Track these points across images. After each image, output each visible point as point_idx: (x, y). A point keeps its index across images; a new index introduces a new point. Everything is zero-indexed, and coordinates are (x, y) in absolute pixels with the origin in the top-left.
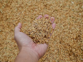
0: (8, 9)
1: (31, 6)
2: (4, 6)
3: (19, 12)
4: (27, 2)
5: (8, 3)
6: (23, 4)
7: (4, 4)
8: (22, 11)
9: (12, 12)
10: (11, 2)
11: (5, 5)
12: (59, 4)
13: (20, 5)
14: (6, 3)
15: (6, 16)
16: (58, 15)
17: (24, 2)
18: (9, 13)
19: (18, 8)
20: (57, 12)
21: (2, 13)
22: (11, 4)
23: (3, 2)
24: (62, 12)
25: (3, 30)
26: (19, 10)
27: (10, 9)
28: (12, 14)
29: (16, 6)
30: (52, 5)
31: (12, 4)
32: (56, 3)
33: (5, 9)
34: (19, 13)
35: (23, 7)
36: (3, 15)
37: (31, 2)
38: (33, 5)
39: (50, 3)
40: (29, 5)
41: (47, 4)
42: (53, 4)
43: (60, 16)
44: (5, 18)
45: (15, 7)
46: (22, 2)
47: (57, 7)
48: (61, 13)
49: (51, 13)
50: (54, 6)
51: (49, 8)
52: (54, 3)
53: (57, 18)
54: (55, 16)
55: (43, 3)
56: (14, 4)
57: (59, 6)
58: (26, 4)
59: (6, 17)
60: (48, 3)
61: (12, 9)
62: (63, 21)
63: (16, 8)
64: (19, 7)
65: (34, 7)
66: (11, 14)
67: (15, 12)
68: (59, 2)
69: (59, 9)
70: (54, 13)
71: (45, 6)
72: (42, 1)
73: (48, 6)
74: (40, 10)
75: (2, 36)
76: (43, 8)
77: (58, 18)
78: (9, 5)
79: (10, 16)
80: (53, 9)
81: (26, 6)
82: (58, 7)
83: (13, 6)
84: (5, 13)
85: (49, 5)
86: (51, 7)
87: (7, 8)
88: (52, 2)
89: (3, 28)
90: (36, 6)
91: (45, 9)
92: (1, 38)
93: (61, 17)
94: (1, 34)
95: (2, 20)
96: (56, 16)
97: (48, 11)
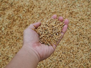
0: (29, 15)
1: (55, 12)
2: (24, 11)
3: (41, 18)
4: (51, 8)
5: (30, 8)
6: (46, 10)
7: (25, 9)
8: (44, 18)
9: (33, 18)
10: (33, 7)
11: (26, 10)
12: (86, 12)
13: (43, 10)
14: (27, 8)
15: (26, 22)
16: (84, 25)
17: (47, 8)
18: (30, 20)
19: (40, 14)
20: (83, 21)
21: (22, 18)
22: (32, 10)
23: (24, 6)
24: (89, 22)
25: (21, 38)
26: (41, 16)
27: (31, 15)
28: (33, 20)
29: (39, 11)
30: (79, 13)
31: (34, 10)
32: (84, 11)
33: (26, 14)
34: (41, 20)
35: (46, 14)
36: (23, 21)
37: (56, 8)
38: (57, 12)
39: (77, 10)
40: (53, 11)
41: (72, 12)
42: (79, 12)
43: (86, 26)
44: (24, 25)
45: (37, 12)
46: (45, 7)
48: (87, 23)
49: (76, 22)
50: (80, 14)
51: (74, 16)
52: (81, 10)
53: (82, 28)
54: (80, 25)
55: (68, 10)
56: (36, 9)
57: (87, 14)
58: (50, 10)
59: (26, 23)
60: (74, 11)
61: (33, 15)
62: (88, 32)
63: (38, 13)
64: (41, 13)
65: (58, 14)
66: (31, 20)
67: (37, 19)
68: (87, 10)
69: (86, 18)
70: (80, 22)
71: (70, 14)
72: (67, 8)
73: (74, 14)
74: (65, 17)
75: (19, 44)
76: (68, 16)
77: (84, 29)
78: (30, 10)
79: (31, 22)
80: (78, 18)
81: (49, 12)
82: (85, 15)
83: (35, 11)
84: (25, 19)
85: (75, 13)
86: (78, 15)
87: (28, 13)
88: (78, 9)
89: (21, 35)
90: (60, 13)
91: (70, 17)
92: (18, 46)
93: (87, 27)
94: (19, 42)
95: (21, 27)
96: (82, 26)
97: (73, 20)
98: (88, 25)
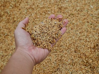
0: (16, 10)
1: (43, 8)
2: (11, 6)
3: (29, 14)
4: (39, 3)
5: (17, 3)
6: (34, 5)
7: (12, 4)
8: (32, 13)
9: (20, 13)
10: (20, 2)
11: (12, 6)
12: (76, 7)
13: (30, 6)
14: (14, 3)
15: (14, 17)
16: (74, 20)
17: (35, 3)
18: (17, 15)
19: (27, 9)
20: (72, 17)
21: (9, 14)
22: (19, 5)
24: (79, 17)
25: (9, 34)
26: (29, 11)
27: (18, 10)
28: (21, 16)
29: (26, 7)
30: (68, 9)
31: (21, 5)
32: (73, 6)
33: (13, 9)
34: (29, 16)
35: (34, 9)
36: (10, 16)
37: (44, 3)
38: (46, 7)
39: (65, 5)
40: (41, 6)
41: (61, 7)
42: (69, 7)
43: (76, 21)
44: (11, 20)
45: (24, 7)
46: (33, 2)
47: (73, 10)
48: (77, 18)
49: (66, 17)
50: (69, 9)
51: (64, 12)
52: (70, 5)
53: (73, 23)
54: (71, 21)
55: (57, 5)
56: (23, 4)
57: (76, 10)
58: (38, 6)
59: (14, 19)
60: (63, 6)
61: (21, 10)
62: (79, 27)
63: (25, 9)
64: (29, 8)
65: (47, 9)
66: (19, 15)
67: (24, 14)
68: (76, 5)
69: (76, 13)
70: (70, 17)
71: (59, 9)
72: (56, 3)
73: (63, 10)
74: (54, 13)
75: (7, 41)
76: (57, 11)
77: (74, 24)
78: (17, 5)
79: (18, 18)
80: (68, 13)
81: (37, 8)
82: (75, 10)
83: (22, 6)
84: (12, 14)
85: (64, 8)
86: (67, 10)
87: (15, 8)
88: (67, 5)
89: (9, 31)
90: (48, 8)
91: (60, 12)
92: (7, 43)
93: (77, 23)
94: (7, 38)
95: (9, 23)
96: (72, 21)
97: (63, 15)
98: (79, 20)
